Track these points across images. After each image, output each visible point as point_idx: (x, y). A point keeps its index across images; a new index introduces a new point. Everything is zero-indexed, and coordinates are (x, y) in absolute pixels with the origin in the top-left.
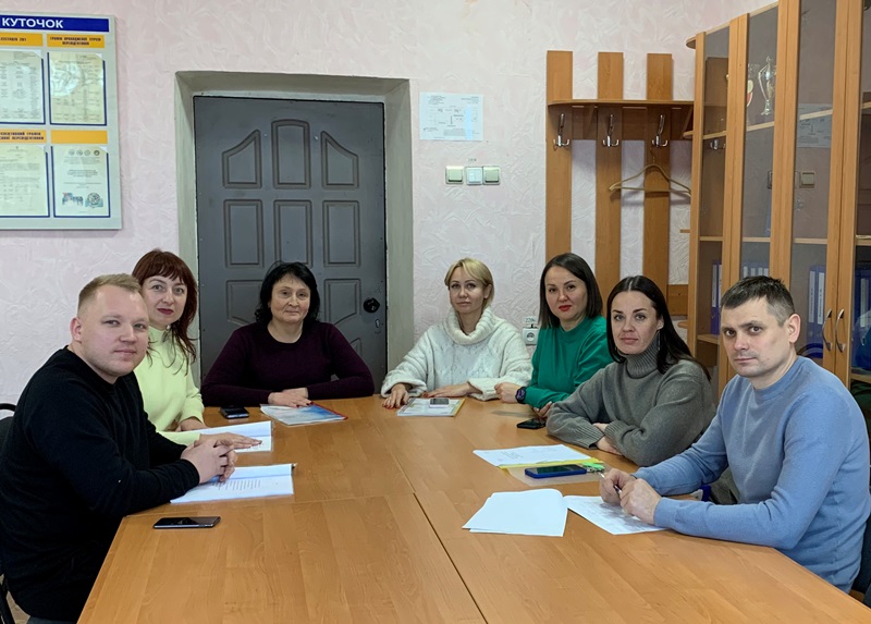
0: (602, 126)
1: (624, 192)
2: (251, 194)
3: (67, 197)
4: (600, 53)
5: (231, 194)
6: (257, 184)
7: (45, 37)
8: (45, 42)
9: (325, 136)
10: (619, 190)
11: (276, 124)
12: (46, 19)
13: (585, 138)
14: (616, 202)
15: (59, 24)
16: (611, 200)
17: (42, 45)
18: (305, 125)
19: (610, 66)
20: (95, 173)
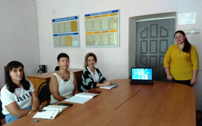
2: (145, 39)
5: (142, 40)
6: (147, 38)
7: (109, 15)
8: (109, 16)
9: (161, 27)
11: (151, 25)
12: (109, 11)
15: (111, 12)
18: (157, 25)
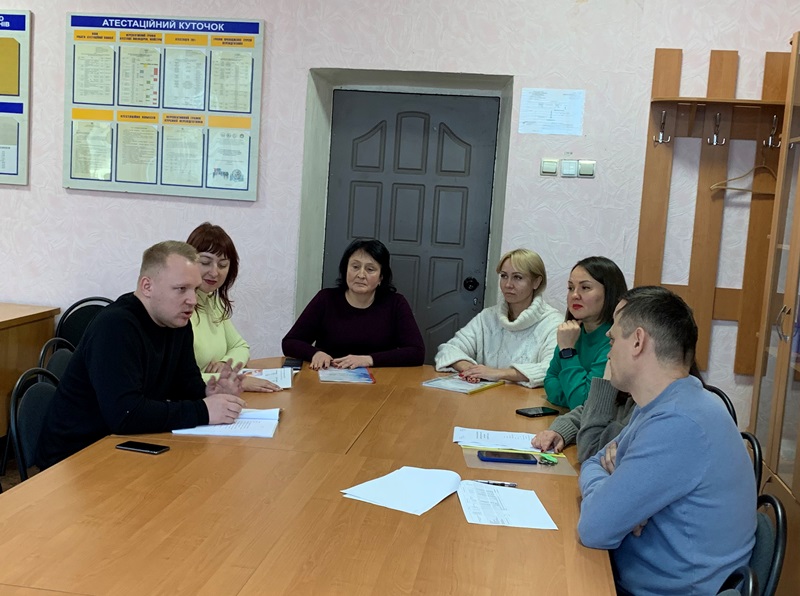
0: (709, 124)
1: (729, 192)
2: (374, 177)
3: (217, 171)
4: (713, 52)
5: (358, 176)
6: (379, 168)
7: (209, 37)
8: (209, 42)
9: (443, 127)
10: (724, 190)
11: (400, 116)
12: (212, 22)
13: (689, 136)
14: (718, 203)
15: (221, 27)
16: (714, 199)
17: (206, 44)
18: (426, 117)
19: (724, 64)
20: (239, 153)
